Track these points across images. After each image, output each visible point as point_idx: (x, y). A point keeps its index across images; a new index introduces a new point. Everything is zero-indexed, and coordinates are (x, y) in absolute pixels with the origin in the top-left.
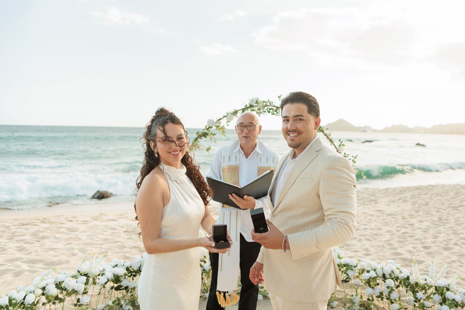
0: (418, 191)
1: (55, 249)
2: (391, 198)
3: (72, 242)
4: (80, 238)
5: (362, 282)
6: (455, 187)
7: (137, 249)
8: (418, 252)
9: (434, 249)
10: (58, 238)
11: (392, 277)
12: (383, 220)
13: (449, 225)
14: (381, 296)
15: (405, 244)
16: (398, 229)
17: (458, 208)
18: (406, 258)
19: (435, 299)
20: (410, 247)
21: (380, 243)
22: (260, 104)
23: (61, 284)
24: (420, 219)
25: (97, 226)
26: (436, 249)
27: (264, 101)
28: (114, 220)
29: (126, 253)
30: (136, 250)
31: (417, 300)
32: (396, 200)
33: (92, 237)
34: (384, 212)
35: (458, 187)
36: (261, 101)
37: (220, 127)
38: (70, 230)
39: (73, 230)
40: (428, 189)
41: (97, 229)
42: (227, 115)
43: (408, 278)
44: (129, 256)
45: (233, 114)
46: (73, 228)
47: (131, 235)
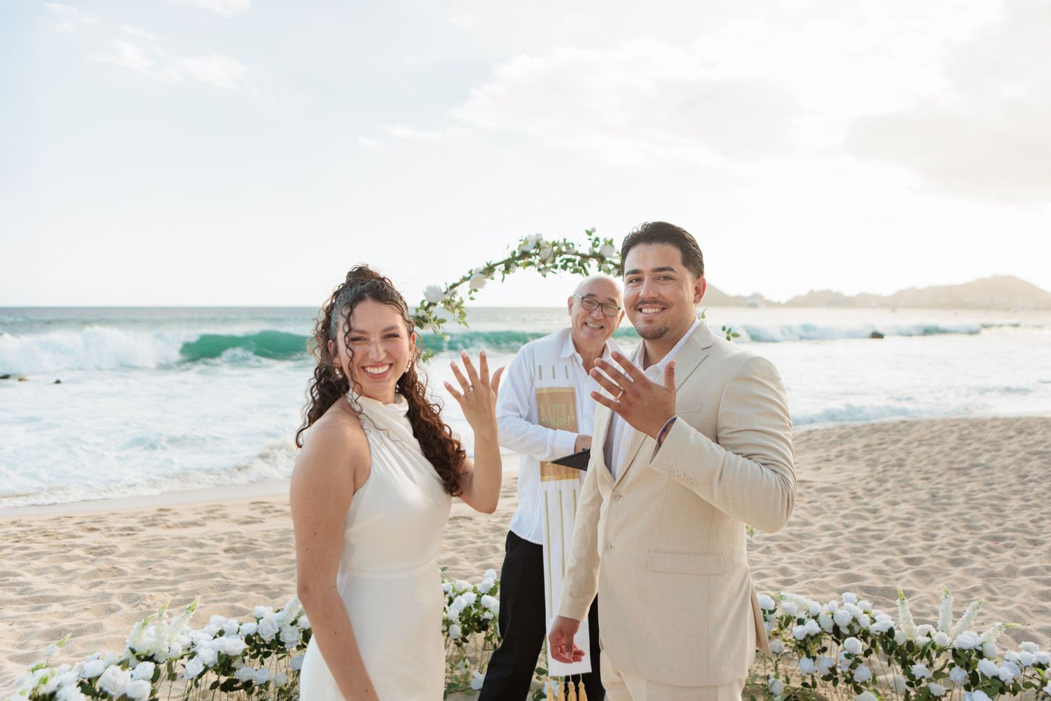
0: (877, 435)
1: (65, 598)
2: (821, 453)
3: (102, 579)
4: (121, 570)
5: (786, 645)
6: (957, 425)
7: (260, 591)
8: (896, 572)
9: (929, 563)
10: (68, 572)
11: (854, 631)
12: (810, 502)
13: (955, 510)
14: (831, 676)
15: (866, 554)
16: (847, 522)
17: (968, 471)
18: (873, 587)
19: (955, 677)
20: (877, 562)
21: (812, 556)
22: (546, 250)
23: (93, 682)
24: (890, 498)
25: (158, 540)
26: (935, 563)
27: (554, 242)
28: (195, 524)
29: (235, 600)
30: (258, 593)
31: (913, 681)
32: (832, 457)
33: (151, 567)
34: (810, 484)
35: (963, 425)
36: (547, 243)
37: (454, 304)
38: (93, 551)
39: (101, 550)
40: (898, 431)
41: (160, 547)
42: (469, 275)
43: (891, 632)
44: (245, 607)
45: (485, 274)
46: (101, 547)
47: (244, 557)
